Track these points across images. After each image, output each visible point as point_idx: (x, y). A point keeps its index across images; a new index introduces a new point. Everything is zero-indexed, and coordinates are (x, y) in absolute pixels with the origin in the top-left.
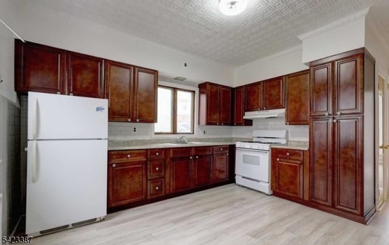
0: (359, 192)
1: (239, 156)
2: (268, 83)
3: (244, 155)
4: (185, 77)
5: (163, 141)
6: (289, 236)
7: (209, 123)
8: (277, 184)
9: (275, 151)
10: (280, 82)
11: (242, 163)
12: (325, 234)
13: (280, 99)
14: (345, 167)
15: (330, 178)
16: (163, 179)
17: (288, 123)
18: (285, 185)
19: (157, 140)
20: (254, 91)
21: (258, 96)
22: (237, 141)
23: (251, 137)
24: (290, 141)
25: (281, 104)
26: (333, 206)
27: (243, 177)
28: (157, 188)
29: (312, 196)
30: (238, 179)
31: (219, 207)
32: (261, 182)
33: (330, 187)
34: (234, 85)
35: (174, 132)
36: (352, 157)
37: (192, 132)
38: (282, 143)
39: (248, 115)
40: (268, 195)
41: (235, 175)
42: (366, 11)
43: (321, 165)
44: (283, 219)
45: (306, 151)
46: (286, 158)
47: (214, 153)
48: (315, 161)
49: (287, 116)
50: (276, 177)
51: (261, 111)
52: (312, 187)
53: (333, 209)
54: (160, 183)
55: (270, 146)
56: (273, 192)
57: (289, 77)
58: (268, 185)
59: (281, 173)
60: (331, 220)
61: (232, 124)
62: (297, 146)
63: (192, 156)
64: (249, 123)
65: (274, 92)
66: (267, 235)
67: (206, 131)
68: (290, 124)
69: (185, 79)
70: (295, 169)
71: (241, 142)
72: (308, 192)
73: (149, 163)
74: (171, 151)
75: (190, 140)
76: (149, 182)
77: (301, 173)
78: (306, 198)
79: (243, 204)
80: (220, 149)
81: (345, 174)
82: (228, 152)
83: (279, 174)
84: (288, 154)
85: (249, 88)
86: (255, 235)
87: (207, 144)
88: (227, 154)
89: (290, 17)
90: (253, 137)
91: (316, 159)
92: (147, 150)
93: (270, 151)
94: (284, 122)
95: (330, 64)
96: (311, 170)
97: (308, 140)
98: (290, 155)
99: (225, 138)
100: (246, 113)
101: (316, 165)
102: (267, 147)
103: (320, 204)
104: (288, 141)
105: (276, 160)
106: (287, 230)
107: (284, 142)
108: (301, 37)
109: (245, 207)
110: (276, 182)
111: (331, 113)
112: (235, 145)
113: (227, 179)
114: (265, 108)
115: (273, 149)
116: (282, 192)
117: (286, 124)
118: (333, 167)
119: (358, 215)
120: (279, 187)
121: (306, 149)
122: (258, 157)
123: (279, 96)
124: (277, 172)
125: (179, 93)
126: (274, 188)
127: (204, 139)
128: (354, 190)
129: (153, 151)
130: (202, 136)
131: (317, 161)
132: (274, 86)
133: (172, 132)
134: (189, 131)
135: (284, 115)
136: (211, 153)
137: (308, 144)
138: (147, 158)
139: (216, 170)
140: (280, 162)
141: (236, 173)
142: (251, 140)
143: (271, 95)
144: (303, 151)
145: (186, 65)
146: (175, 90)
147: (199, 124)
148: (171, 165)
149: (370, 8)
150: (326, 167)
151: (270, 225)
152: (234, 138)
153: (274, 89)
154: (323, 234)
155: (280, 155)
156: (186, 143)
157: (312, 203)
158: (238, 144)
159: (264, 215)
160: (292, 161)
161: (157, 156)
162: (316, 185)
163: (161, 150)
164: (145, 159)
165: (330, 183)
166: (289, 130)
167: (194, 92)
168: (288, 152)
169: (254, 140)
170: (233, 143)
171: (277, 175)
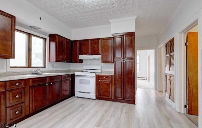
0: (133, 91)
1: (77, 80)
2: (93, 41)
3: (80, 80)
4: (41, 28)
5: (19, 74)
6: (113, 120)
7: (57, 60)
8: (99, 93)
9: (98, 76)
10: (99, 41)
11: (79, 84)
12: (126, 114)
13: (99, 50)
14: (128, 82)
15: (122, 87)
16: (23, 104)
17: (103, 62)
18: (103, 93)
19: (13, 73)
20: (85, 44)
21: (87, 47)
22: (75, 72)
23: (82, 69)
24: (103, 71)
25: (99, 52)
26: (124, 99)
27: (80, 92)
28: (17, 112)
29: (115, 96)
30: (77, 94)
31: (70, 114)
32: (90, 93)
33: (122, 91)
34: (73, 39)
35: (29, 66)
36: (131, 77)
37: (44, 67)
38: (99, 72)
39: (81, 57)
40: (94, 100)
41: (75, 91)
42: (135, 17)
43: (119, 81)
44: (106, 111)
45: (113, 75)
46: (103, 80)
47: (62, 79)
48: (117, 80)
49: (102, 58)
50: (98, 89)
51: (89, 55)
52: (115, 93)
53: (124, 101)
54: (21, 107)
55: (95, 74)
56: (97, 97)
57: (103, 40)
58: (94, 94)
59: (101, 87)
60: (124, 106)
61: (71, 62)
62: (106, 73)
63: (47, 83)
64: (81, 61)
65: (95, 46)
66: (104, 122)
67: (54, 66)
68: (104, 63)
69: (40, 28)
70: (108, 84)
71: (78, 72)
72: (113, 95)
73: (7, 93)
74: (30, 81)
75: (43, 72)
76: (8, 109)
77: (111, 86)
78: (113, 98)
79: (84, 108)
80: (66, 77)
81: (128, 85)
82: (70, 78)
83: (100, 88)
84: (104, 77)
85: (82, 42)
86: (99, 125)
87: (57, 74)
88: (70, 80)
89: (110, 9)
90: (84, 69)
91: (117, 79)
92: (6, 82)
93: (95, 76)
94: (101, 61)
95: (122, 36)
96: (115, 84)
97: (113, 70)
98: (105, 78)
99: (66, 70)
100: (80, 56)
101: (117, 82)
102: (94, 74)
103: (118, 99)
104: (101, 71)
105: (98, 81)
106: (111, 116)
107: (100, 71)
108: (110, 21)
109: (86, 109)
110: (98, 92)
111: (123, 58)
112: (74, 74)
113: (70, 95)
114: (91, 54)
115: (96, 75)
116: (102, 97)
117: (102, 63)
118: (124, 82)
119: (133, 101)
120: (100, 94)
121: (113, 74)
122: (89, 80)
123: (99, 48)
124: (99, 87)
125: (33, 38)
126: (98, 95)
127: (53, 71)
128: (131, 91)
129: (13, 82)
130: (52, 69)
131: (118, 80)
132: (96, 43)
133: (27, 66)
134: (42, 66)
135: (101, 58)
136: (60, 80)
137: (113, 72)
138: (6, 89)
139: (63, 90)
140: (100, 82)
141: (75, 90)
142: (82, 71)
143: (94, 47)
144: (111, 76)
145: (41, 19)
146: (30, 35)
147: (49, 61)
148: (31, 91)
149: (137, 17)
150: (121, 82)
151: (103, 116)
152: (71, 70)
153: (96, 44)
154: (125, 114)
155: (100, 78)
156: (40, 74)
157: (115, 99)
158: (76, 74)
159: (98, 111)
160: (106, 81)
161: (17, 86)
162: (117, 91)
163: (20, 81)
164: (4, 90)
165: (122, 89)
166: (102, 65)
167: (45, 39)
168: (104, 76)
169: (84, 71)
170: (73, 73)
171: (99, 88)
